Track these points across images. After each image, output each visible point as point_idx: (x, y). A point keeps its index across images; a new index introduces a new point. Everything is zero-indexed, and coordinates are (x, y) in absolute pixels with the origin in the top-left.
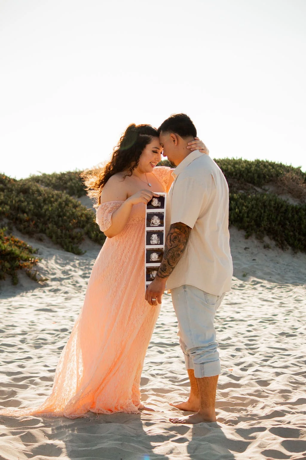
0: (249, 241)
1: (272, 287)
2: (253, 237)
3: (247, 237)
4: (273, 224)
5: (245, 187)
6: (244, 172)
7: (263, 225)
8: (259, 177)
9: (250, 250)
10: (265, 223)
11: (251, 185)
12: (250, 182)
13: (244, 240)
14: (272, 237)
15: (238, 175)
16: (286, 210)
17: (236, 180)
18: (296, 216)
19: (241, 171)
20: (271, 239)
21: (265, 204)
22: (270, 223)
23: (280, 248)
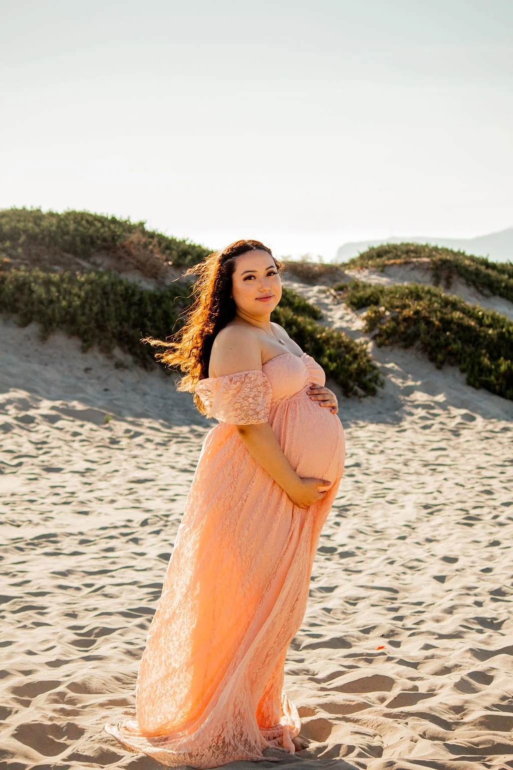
0: (89, 356)
1: (164, 441)
2: (95, 351)
3: (84, 350)
4: (126, 325)
5: (62, 260)
6: (56, 233)
7: (109, 328)
8: (83, 242)
9: (93, 372)
10: (112, 324)
11: (70, 256)
12: (68, 252)
13: (80, 355)
14: (126, 347)
15: (47, 239)
16: (141, 300)
17: (44, 248)
18: (159, 311)
19: (50, 232)
20: (125, 352)
21: (106, 291)
22: (121, 324)
23: (141, 366)
